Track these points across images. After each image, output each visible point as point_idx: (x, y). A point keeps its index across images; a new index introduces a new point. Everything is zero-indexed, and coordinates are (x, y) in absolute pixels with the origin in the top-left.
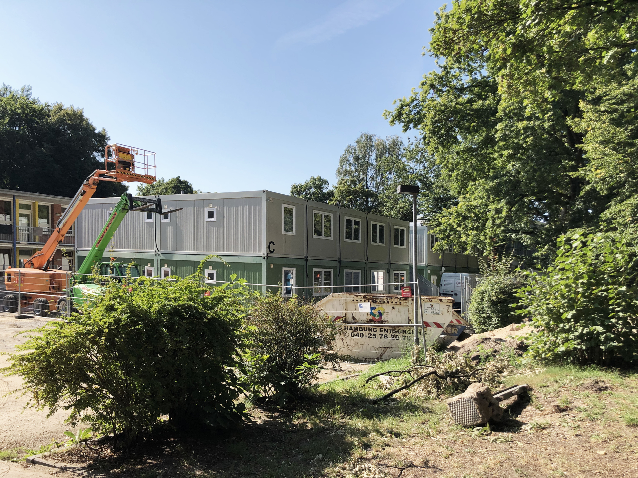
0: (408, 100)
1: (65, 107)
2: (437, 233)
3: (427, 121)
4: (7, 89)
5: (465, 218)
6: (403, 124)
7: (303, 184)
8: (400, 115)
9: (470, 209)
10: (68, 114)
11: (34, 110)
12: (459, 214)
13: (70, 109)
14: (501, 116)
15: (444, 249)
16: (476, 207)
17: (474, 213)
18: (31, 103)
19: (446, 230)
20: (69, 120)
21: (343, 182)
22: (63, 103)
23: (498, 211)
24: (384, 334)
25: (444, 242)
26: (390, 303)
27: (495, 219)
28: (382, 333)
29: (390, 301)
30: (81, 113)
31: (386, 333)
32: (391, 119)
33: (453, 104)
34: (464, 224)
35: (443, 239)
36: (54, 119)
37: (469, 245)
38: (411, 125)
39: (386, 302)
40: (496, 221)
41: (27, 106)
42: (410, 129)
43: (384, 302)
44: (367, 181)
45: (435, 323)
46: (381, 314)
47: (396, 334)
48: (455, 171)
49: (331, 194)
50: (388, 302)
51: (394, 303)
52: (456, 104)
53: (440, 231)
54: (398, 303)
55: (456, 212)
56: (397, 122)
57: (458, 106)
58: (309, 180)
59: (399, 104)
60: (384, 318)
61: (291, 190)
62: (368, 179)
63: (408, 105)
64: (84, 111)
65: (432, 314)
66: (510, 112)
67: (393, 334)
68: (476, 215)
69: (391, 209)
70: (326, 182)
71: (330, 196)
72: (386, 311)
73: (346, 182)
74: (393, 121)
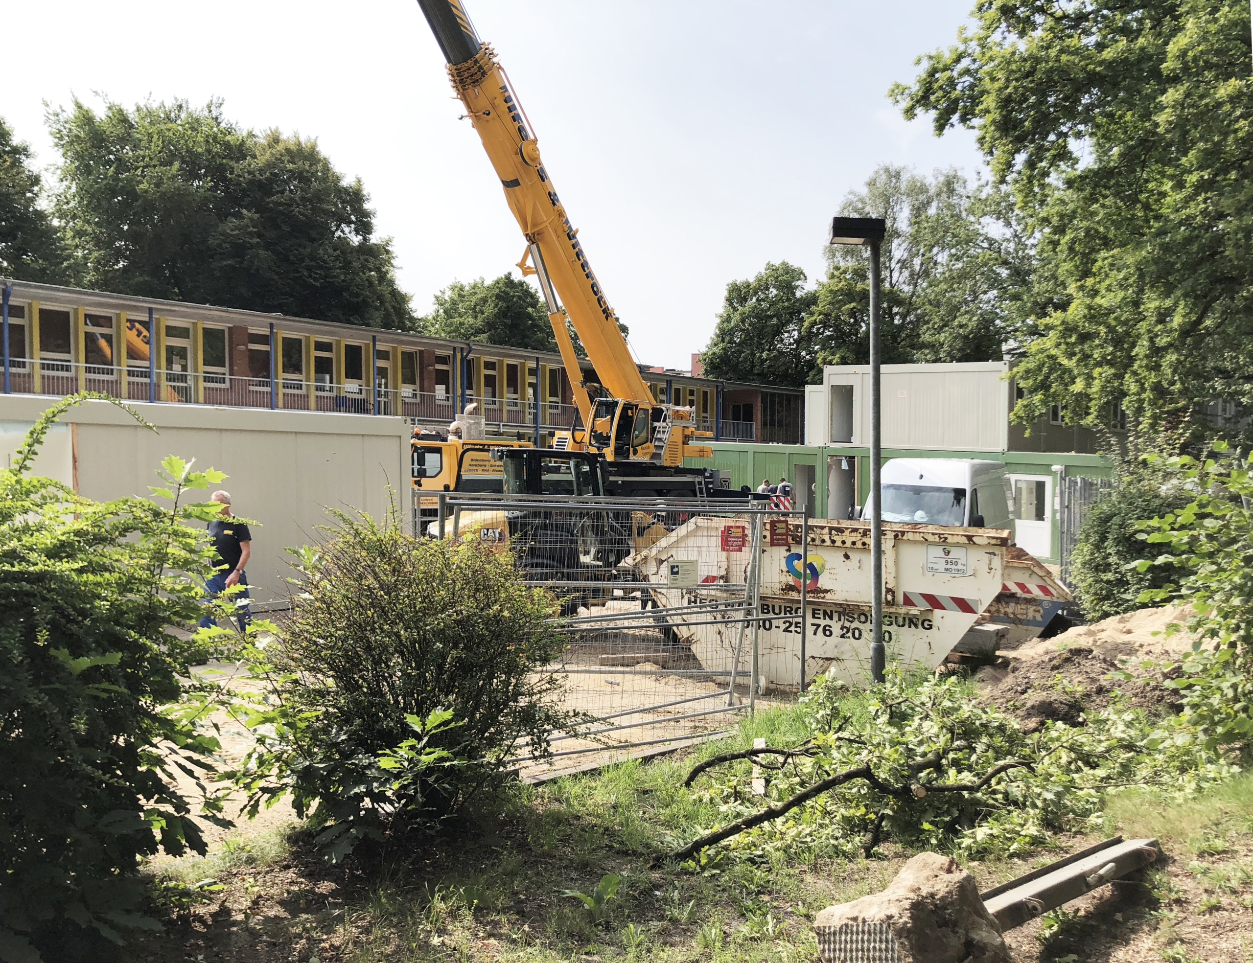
0: (948, 57)
1: (283, 137)
2: (1021, 377)
3: (990, 101)
4: (180, 107)
5: (1085, 337)
6: (933, 114)
7: (751, 280)
8: (928, 90)
9: (1095, 315)
10: (288, 150)
11: (227, 145)
12: (1068, 329)
13: (293, 141)
14: (1173, 70)
15: (1037, 413)
16: (1110, 311)
17: (1108, 326)
18: (222, 132)
19: (1040, 368)
20: (289, 162)
21: (837, 273)
22: (281, 130)
23: (1163, 316)
24: (823, 622)
25: (1038, 397)
26: (838, 544)
27: (1156, 336)
28: (817, 621)
29: (838, 539)
30: (313, 148)
31: (827, 621)
32: (906, 103)
33: (1053, 52)
34: (1082, 350)
35: (1033, 391)
36: (262, 160)
37: (1094, 402)
38: (955, 118)
39: (828, 543)
40: (1157, 340)
41: (215, 138)
42: (952, 125)
43: (823, 541)
44: (891, 271)
45: (954, 599)
46: (815, 574)
47: (853, 625)
48: (1068, 231)
49: (811, 300)
50: (833, 542)
51: (848, 544)
52: (1062, 51)
53: (1027, 371)
54: (859, 545)
55: (1063, 322)
56: (919, 111)
57: (1064, 58)
58: (763, 271)
59: (926, 65)
60: (823, 582)
61: (725, 294)
62: (893, 266)
63: (946, 69)
64: (318, 143)
65: (948, 576)
66: (1195, 59)
67: (847, 624)
68: (1111, 329)
69: (940, 330)
70: (799, 274)
71: (808, 306)
72: (827, 566)
73: (845, 272)
74: (912, 108)
